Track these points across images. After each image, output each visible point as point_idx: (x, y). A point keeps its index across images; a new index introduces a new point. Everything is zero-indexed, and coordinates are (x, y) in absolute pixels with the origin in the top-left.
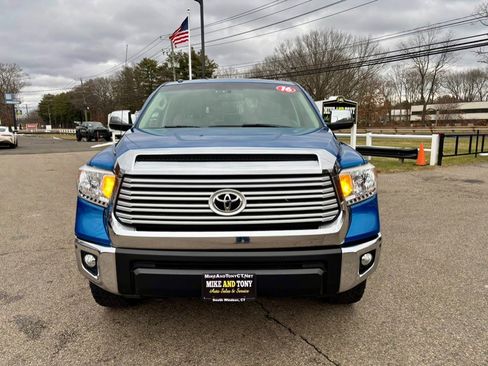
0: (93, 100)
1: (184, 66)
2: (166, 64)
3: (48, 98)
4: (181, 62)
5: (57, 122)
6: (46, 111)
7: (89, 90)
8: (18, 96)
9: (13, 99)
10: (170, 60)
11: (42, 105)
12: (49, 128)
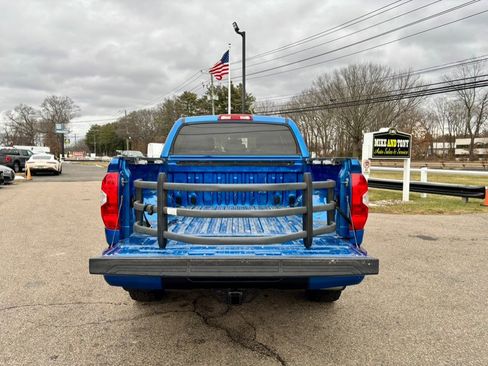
0: (135, 129)
1: (223, 99)
2: (206, 97)
3: (95, 128)
4: (220, 95)
5: (101, 150)
6: (92, 140)
7: (132, 121)
8: (68, 126)
9: (63, 128)
10: (210, 93)
11: (89, 135)
12: (93, 156)
